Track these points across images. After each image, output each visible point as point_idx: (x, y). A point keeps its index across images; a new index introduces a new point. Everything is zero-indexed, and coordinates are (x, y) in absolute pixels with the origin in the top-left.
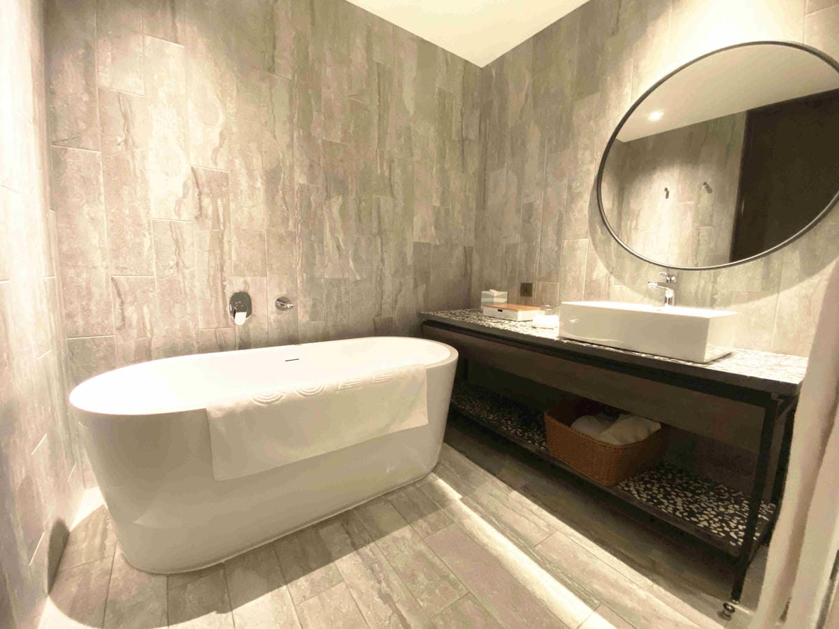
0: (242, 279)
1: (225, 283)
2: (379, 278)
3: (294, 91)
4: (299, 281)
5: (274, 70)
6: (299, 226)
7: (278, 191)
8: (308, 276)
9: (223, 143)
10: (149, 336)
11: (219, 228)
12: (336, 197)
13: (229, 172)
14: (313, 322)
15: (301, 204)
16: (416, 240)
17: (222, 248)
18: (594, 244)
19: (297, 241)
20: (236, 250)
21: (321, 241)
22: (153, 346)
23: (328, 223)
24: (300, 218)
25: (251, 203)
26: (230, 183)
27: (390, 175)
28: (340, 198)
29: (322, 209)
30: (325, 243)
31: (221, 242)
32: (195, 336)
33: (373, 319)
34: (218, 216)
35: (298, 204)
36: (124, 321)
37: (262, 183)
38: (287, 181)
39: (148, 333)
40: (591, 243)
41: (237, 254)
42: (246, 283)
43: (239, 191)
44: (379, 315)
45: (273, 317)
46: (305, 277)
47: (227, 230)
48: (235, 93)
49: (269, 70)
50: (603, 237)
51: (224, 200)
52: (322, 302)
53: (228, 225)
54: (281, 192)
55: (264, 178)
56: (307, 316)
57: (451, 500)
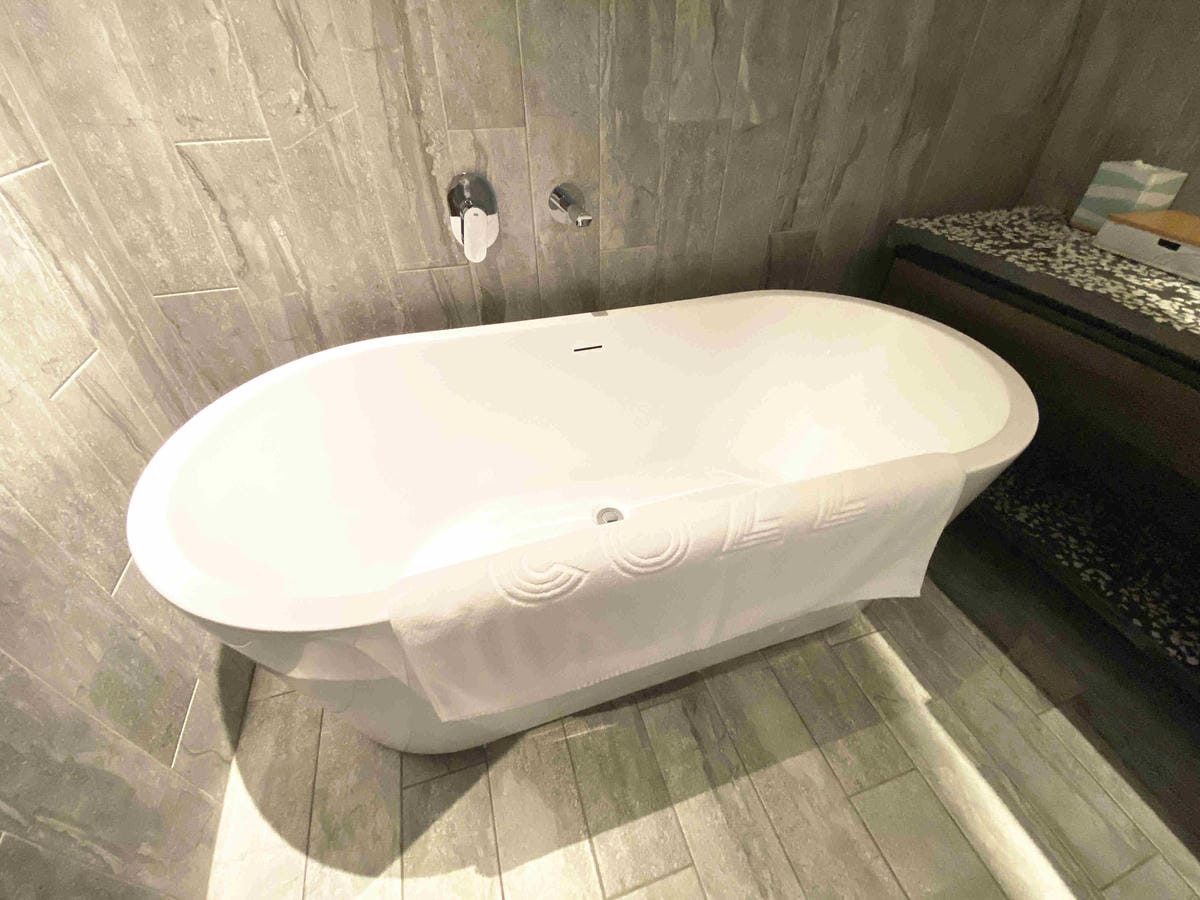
0: (464, 139)
1: (430, 150)
2: (809, 116)
4: (603, 135)
8: (628, 118)
10: (303, 287)
14: (632, 250)
20: (441, 40)
22: (317, 311)
31: (401, 16)
32: (391, 286)
33: (770, 239)
36: (243, 255)
39: (300, 282)
41: (447, 55)
42: (477, 146)
44: (786, 225)
46: (619, 122)
52: (654, 195)
56: (619, 234)
57: (905, 700)
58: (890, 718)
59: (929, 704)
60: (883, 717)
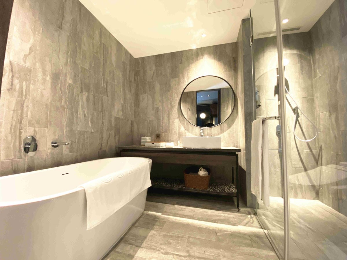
0: (32, 129)
1: (22, 131)
2: (101, 132)
3: (70, 41)
4: (65, 131)
5: (61, 29)
6: (67, 103)
7: (58, 84)
8: (70, 129)
9: (31, 53)
11: (22, 98)
12: (85, 92)
13: (32, 69)
14: (70, 154)
15: (69, 93)
16: (115, 116)
17: (22, 110)
18: (180, 121)
19: (66, 110)
20: (31, 111)
21: (77, 112)
23: (81, 104)
24: (68, 99)
25: (43, 87)
26: (32, 75)
27: (107, 87)
28: (87, 93)
29: (78, 97)
30: (79, 113)
31: (22, 106)
33: (98, 151)
34: (22, 91)
35: (68, 92)
37: (50, 78)
38: (63, 80)
40: (179, 121)
41: (32, 114)
42: (35, 131)
43: (37, 80)
44: (101, 149)
45: (49, 151)
46: (68, 129)
47: (27, 100)
48: (41, 31)
49: (59, 27)
50: (182, 119)
51: (28, 83)
52: (75, 142)
53: (28, 96)
54: (59, 85)
55: (52, 76)
56: (68, 150)
57: (159, 216)
58: (158, 219)
59: (162, 214)
60: (157, 220)
